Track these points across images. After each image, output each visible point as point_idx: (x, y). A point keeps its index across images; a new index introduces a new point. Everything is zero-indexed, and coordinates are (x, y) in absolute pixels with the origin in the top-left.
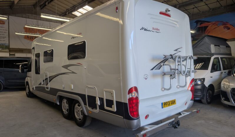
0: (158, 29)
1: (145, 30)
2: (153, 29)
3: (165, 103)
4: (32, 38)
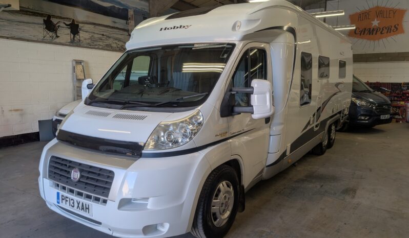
4: (364, 34)
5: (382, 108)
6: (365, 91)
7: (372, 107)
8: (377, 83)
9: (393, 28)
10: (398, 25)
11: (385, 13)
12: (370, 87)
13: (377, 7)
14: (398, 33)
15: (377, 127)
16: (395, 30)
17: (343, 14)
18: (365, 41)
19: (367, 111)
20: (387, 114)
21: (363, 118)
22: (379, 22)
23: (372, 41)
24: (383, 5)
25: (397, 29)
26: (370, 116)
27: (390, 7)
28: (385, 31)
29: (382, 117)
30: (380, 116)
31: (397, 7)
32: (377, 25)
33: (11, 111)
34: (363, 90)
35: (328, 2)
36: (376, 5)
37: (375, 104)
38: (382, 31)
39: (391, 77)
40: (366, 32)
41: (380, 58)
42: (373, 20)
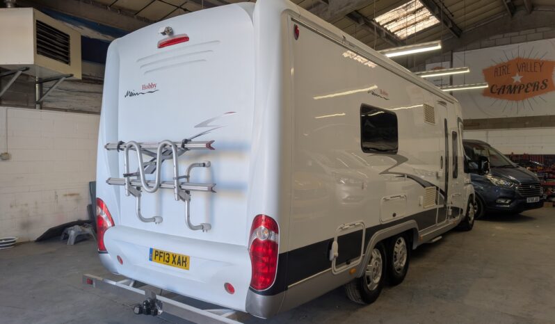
0: (152, 86)
1: (132, 94)
2: (144, 87)
3: (156, 251)
4: (503, 93)
5: (528, 188)
6: (505, 167)
7: (514, 187)
8: (525, 155)
9: (541, 84)
10: (547, 80)
11: (529, 66)
12: (513, 161)
13: (519, 59)
14: (548, 91)
15: (526, 213)
16: (544, 86)
17: (468, 71)
18: (505, 101)
19: (507, 193)
20: (536, 196)
21: (503, 201)
22: (521, 77)
23: (514, 102)
24: (526, 56)
25: (546, 85)
26: (513, 199)
27: (535, 58)
28: (531, 88)
29: (529, 200)
30: (525, 198)
31: (544, 59)
32: (520, 81)
33: (66, 195)
34: (503, 165)
35: (455, 54)
36: (517, 56)
37: (518, 183)
38: (526, 89)
39: (542, 147)
40: (506, 90)
41: (527, 123)
42: (515, 75)
